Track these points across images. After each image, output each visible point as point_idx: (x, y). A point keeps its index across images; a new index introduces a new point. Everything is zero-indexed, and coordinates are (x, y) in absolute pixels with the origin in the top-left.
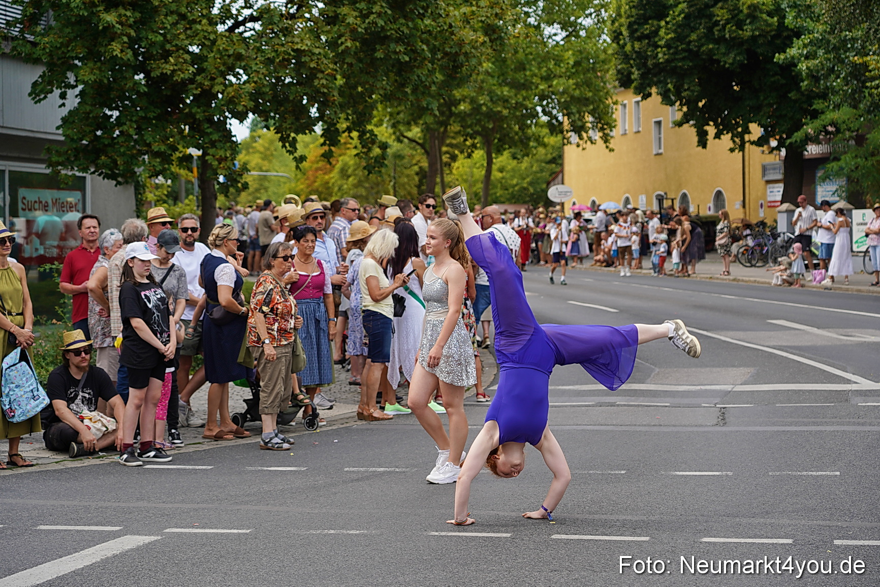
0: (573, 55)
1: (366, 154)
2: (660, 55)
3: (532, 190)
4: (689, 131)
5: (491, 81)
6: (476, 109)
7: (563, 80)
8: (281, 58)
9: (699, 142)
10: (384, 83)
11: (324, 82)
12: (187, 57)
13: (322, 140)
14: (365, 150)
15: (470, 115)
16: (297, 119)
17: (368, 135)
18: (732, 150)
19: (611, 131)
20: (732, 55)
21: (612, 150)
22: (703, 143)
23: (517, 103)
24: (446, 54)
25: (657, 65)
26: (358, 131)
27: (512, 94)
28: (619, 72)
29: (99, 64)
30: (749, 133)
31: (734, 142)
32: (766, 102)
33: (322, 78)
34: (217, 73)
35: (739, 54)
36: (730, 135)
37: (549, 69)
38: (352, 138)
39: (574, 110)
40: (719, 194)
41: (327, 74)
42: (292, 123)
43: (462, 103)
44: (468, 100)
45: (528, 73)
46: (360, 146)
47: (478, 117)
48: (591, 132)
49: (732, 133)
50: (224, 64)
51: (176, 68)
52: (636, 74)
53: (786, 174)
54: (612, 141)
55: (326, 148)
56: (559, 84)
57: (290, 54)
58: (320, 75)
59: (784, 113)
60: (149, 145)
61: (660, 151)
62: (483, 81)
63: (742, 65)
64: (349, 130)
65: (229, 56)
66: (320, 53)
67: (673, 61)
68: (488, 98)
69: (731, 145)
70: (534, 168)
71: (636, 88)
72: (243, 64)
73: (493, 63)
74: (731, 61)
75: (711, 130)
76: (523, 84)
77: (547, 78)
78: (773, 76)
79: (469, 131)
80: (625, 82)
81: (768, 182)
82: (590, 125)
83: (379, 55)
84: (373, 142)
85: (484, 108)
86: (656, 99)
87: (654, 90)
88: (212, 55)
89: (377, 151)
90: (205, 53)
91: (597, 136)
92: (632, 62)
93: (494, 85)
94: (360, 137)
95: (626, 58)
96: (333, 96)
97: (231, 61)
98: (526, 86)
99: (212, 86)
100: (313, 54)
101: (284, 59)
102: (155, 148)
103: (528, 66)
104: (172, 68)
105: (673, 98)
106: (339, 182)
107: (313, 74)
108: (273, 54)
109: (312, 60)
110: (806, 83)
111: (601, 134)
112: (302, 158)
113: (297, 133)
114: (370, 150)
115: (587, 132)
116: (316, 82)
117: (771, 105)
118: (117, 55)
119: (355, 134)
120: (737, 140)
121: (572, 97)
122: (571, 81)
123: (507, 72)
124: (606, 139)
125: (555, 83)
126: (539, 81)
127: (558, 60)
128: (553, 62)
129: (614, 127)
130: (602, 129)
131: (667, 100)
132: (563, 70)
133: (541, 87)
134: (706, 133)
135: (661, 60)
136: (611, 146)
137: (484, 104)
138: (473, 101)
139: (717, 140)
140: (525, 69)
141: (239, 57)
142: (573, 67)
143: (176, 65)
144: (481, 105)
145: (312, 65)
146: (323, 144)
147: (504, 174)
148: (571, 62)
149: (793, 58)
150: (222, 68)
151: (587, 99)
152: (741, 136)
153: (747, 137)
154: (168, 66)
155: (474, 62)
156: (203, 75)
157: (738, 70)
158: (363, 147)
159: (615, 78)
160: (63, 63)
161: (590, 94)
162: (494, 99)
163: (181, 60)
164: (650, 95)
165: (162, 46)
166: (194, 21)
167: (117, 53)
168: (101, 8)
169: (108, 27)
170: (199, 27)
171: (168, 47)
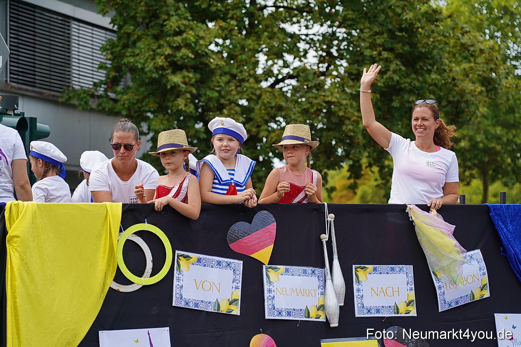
5: (486, 122)
6: (474, 146)
8: (315, 108)
10: (400, 127)
11: (351, 127)
13: (348, 174)
15: (468, 151)
16: (329, 158)
17: (386, 170)
23: (508, 140)
24: (450, 102)
26: (378, 166)
27: (504, 133)
29: (167, 116)
33: (349, 124)
34: (263, 122)
38: (373, 172)
41: (354, 121)
42: (325, 161)
43: (463, 141)
44: (467, 138)
50: (268, 114)
55: (352, 181)
57: (322, 105)
58: (347, 122)
62: (479, 123)
64: (370, 165)
65: (272, 108)
66: (347, 104)
68: (483, 137)
72: (283, 114)
73: (488, 108)
79: (469, 164)
83: (396, 104)
85: (481, 145)
88: (258, 107)
90: (252, 105)
93: (489, 126)
94: (380, 171)
96: (358, 139)
97: (273, 112)
99: (258, 133)
100: (341, 105)
101: (318, 110)
107: (342, 121)
108: (308, 105)
109: (340, 110)
112: (332, 189)
113: (328, 168)
116: (344, 128)
118: (181, 109)
119: (375, 169)
123: (499, 115)
137: (481, 142)
138: (471, 139)
140: (514, 112)
141: (280, 108)
144: (478, 143)
145: (341, 114)
146: (349, 178)
150: (266, 117)
155: (472, 108)
156: (251, 123)
160: (138, 116)
162: (489, 137)
163: (233, 112)
165: (218, 101)
166: (243, 80)
167: (182, 107)
168: (169, 71)
169: (175, 87)
170: (247, 84)
171: (222, 101)
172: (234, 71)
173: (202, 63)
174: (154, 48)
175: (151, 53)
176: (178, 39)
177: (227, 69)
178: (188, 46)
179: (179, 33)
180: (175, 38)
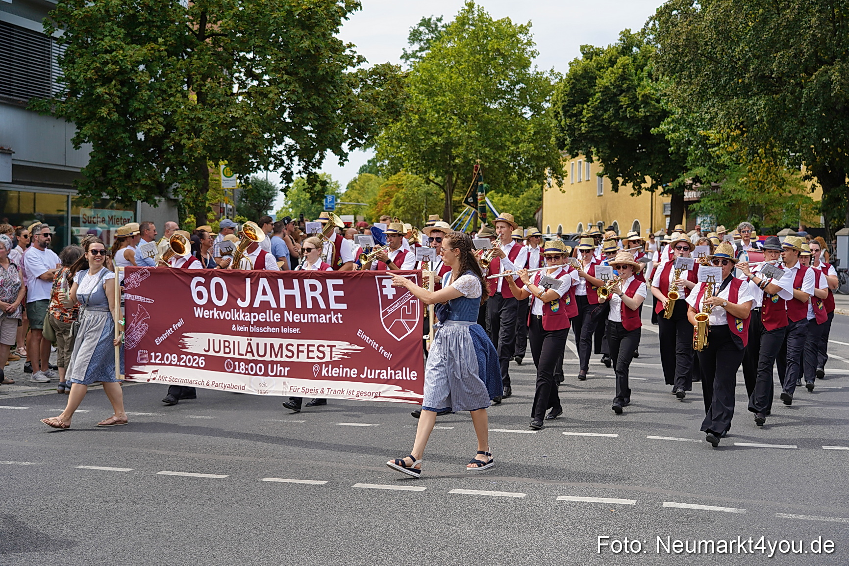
0: (534, 127)
1: (312, 189)
2: (583, 128)
3: (522, 218)
4: (607, 181)
7: (525, 145)
9: (613, 187)
12: (161, 119)
14: (310, 186)
15: (463, 167)
18: (633, 195)
19: (563, 179)
20: (632, 129)
21: (564, 192)
22: (615, 188)
23: (494, 159)
25: (581, 134)
27: (492, 153)
28: (557, 139)
30: (645, 182)
31: (634, 189)
32: (656, 161)
35: (637, 128)
36: (632, 184)
37: (517, 136)
39: (534, 164)
40: (637, 223)
45: (503, 139)
46: (306, 184)
47: (468, 168)
48: (549, 179)
49: (634, 183)
50: (189, 124)
51: (151, 127)
52: (568, 140)
53: (671, 211)
54: (564, 186)
56: (523, 147)
59: (668, 169)
60: (139, 180)
61: (602, 194)
63: (638, 136)
65: (192, 120)
67: (591, 132)
69: (632, 191)
70: (525, 204)
71: (567, 150)
74: (631, 133)
75: (621, 180)
76: (501, 146)
77: (516, 143)
78: (660, 143)
80: (561, 145)
81: (667, 216)
82: (549, 175)
84: (316, 182)
86: (582, 158)
87: (580, 151)
89: (318, 187)
91: (553, 181)
92: (565, 132)
95: (563, 130)
98: (502, 147)
102: (143, 182)
103: (503, 135)
104: (148, 127)
105: (595, 158)
106: (393, 210)
110: (672, 148)
111: (556, 181)
114: (314, 186)
115: (546, 179)
117: (659, 164)
120: (636, 187)
121: (533, 155)
122: (531, 144)
123: (489, 138)
124: (560, 184)
125: (520, 146)
126: (510, 144)
127: (523, 130)
128: (519, 132)
129: (566, 176)
130: (557, 178)
131: (590, 160)
132: (527, 137)
133: (512, 148)
134: (618, 182)
135: (583, 132)
136: (563, 189)
138: (465, 157)
139: (623, 187)
140: (501, 137)
142: (533, 135)
143: (152, 125)
147: (505, 207)
148: (532, 132)
149: (663, 131)
150: (187, 127)
151: (544, 157)
152: (639, 184)
153: (643, 185)
154: (145, 126)
157: (636, 139)
158: (309, 184)
159: (554, 143)
161: (545, 154)
164: (577, 155)
165: (145, 112)
166: (172, 95)
167: (105, 114)
168: (98, 84)
169: (99, 96)
170: (172, 99)
171: (149, 112)
172: (164, 87)
173: (130, 78)
174: (89, 63)
175: (86, 67)
176: (108, 57)
177: (158, 85)
178: (115, 63)
179: (110, 52)
180: (104, 56)
